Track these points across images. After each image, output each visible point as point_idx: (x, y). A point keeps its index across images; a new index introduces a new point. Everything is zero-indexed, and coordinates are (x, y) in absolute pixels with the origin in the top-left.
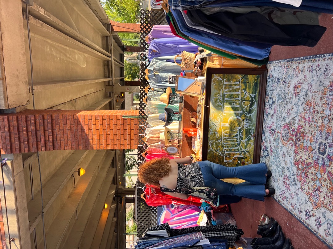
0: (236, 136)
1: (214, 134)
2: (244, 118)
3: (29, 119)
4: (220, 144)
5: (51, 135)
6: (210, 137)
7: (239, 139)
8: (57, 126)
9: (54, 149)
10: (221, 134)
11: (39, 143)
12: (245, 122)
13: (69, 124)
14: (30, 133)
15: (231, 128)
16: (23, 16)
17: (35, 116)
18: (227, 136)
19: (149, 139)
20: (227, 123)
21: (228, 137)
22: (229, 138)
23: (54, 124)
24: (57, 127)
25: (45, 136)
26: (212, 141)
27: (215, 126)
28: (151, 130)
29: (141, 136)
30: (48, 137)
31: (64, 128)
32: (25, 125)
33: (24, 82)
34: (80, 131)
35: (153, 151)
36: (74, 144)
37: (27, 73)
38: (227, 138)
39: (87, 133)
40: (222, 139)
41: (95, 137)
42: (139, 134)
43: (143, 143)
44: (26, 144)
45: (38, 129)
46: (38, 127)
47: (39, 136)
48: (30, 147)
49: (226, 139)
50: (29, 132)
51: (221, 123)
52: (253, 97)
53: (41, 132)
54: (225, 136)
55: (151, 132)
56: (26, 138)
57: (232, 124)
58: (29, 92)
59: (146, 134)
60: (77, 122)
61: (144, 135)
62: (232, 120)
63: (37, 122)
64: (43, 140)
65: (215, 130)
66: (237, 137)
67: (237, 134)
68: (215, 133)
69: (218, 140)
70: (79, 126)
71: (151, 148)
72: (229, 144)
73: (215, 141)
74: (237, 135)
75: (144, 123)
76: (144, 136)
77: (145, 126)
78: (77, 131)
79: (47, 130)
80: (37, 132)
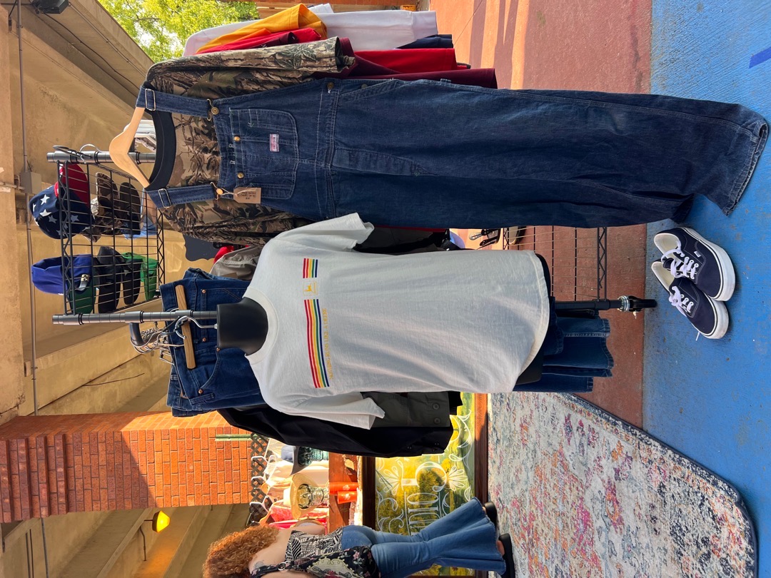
0: (434, 505)
1: (387, 504)
2: (448, 466)
3: (14, 447)
4: (401, 526)
5: (63, 479)
6: (379, 509)
7: (442, 512)
8: (76, 458)
9: (68, 510)
10: (402, 502)
11: (36, 499)
12: (453, 475)
13: (102, 453)
14: (16, 479)
15: (422, 489)
16: (18, 218)
17: (27, 441)
18: (415, 507)
19: (272, 489)
20: (412, 478)
21: (417, 507)
22: (420, 510)
23: (71, 456)
24: (76, 460)
25: (48, 482)
26: (384, 519)
27: (389, 486)
28: (278, 469)
29: (257, 480)
30: (55, 484)
31: (93, 462)
32: (6, 462)
33: (12, 359)
34: (127, 468)
35: (285, 515)
36: (113, 497)
37: (21, 337)
38: (415, 510)
39: (143, 470)
40: (404, 513)
41: (161, 478)
42: (252, 476)
43: (260, 497)
44: (6, 503)
45: (35, 468)
46: (34, 463)
47: (35, 484)
48: (15, 510)
49: (414, 513)
50: (14, 476)
51: (400, 478)
52: (463, 421)
53: (40, 474)
54: (412, 507)
55: (278, 471)
56: (7, 491)
57: (424, 479)
58: (25, 376)
59: (267, 476)
60: (121, 447)
61: (264, 478)
62: (424, 472)
63: (33, 452)
64: (44, 492)
65: (390, 495)
66: (437, 509)
67: (437, 500)
68: (389, 501)
69: (397, 516)
70: (126, 457)
71: (279, 509)
72: (421, 525)
73: (391, 517)
74: (437, 503)
75: (264, 448)
76: (262, 480)
77: (265, 458)
78: (121, 467)
79: (54, 468)
80: (32, 474)
